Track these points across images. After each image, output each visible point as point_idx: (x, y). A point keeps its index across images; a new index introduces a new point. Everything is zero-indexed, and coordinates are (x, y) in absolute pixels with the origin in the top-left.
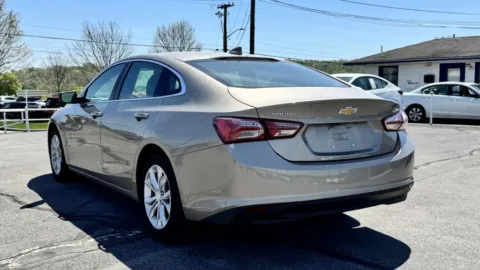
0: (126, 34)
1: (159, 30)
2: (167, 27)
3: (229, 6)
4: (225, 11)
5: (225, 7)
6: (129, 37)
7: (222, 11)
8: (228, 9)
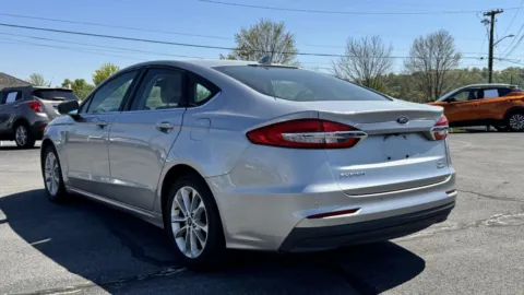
0: (387, 48)
1: (416, 41)
2: (425, 38)
3: (498, 12)
4: (493, 18)
5: (493, 14)
6: (390, 49)
7: (489, 18)
8: (496, 16)
